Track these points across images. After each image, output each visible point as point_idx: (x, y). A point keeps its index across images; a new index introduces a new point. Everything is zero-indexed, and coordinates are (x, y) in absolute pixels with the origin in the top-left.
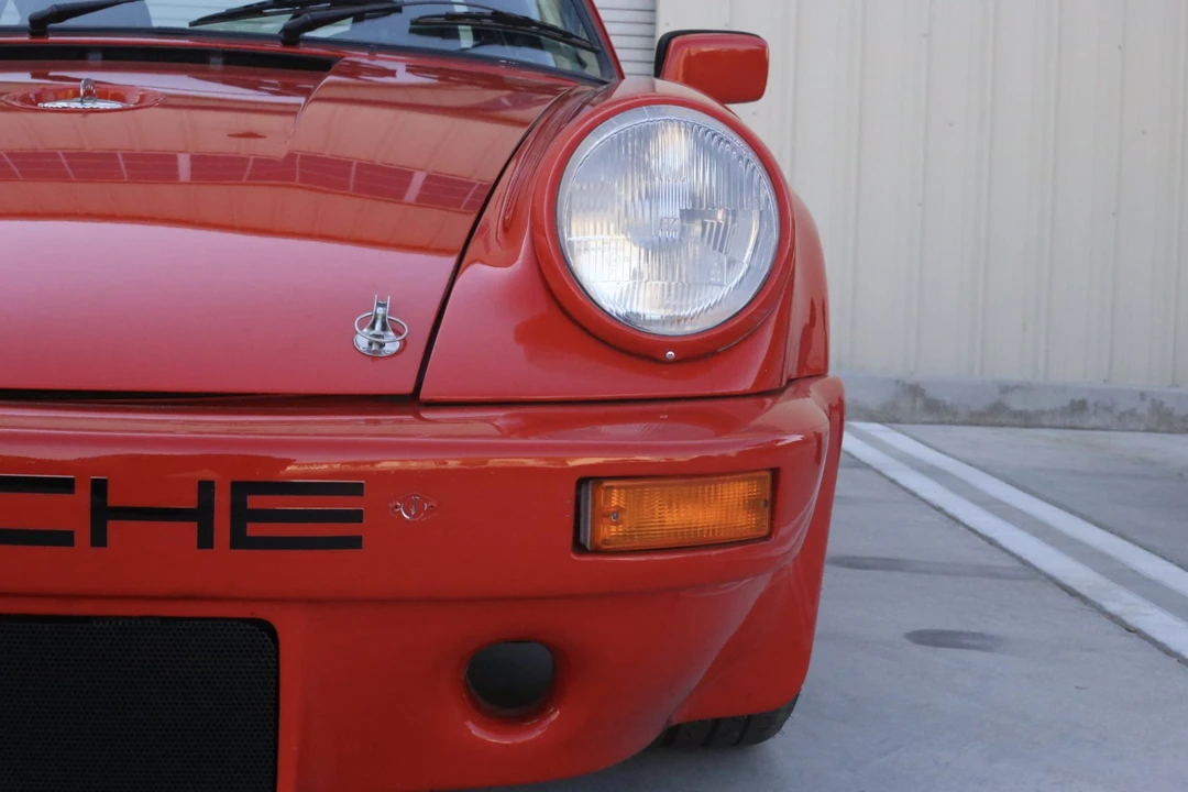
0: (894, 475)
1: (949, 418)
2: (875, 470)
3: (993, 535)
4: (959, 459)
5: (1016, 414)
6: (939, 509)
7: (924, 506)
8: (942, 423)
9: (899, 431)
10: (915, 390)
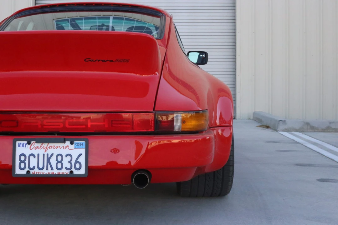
0: (306, 145)
1: (316, 131)
2: (301, 144)
3: (332, 158)
4: (321, 141)
5: (333, 129)
6: (318, 153)
7: (315, 152)
8: (314, 132)
9: (304, 134)
10: (308, 124)
